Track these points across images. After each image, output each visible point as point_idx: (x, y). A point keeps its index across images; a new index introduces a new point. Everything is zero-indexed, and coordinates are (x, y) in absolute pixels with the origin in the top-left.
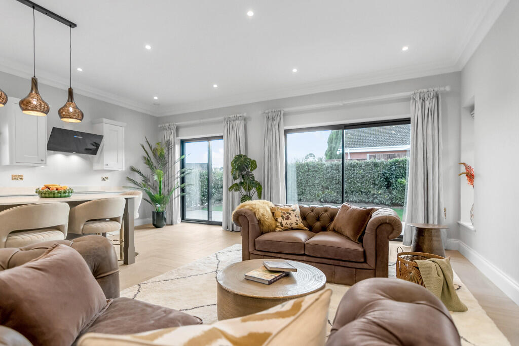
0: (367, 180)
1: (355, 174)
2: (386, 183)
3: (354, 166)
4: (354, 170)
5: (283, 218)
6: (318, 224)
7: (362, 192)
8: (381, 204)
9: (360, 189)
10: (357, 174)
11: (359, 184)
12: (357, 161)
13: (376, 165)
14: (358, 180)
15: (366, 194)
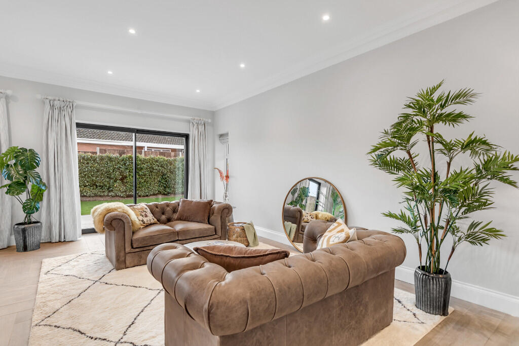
0: (102, 174)
1: (89, 168)
2: (121, 177)
3: (88, 159)
4: (88, 163)
5: (143, 216)
6: (164, 217)
7: (96, 185)
8: (117, 196)
9: (95, 183)
10: (91, 167)
11: (94, 178)
12: (91, 154)
13: (110, 159)
14: (93, 173)
15: (102, 187)
